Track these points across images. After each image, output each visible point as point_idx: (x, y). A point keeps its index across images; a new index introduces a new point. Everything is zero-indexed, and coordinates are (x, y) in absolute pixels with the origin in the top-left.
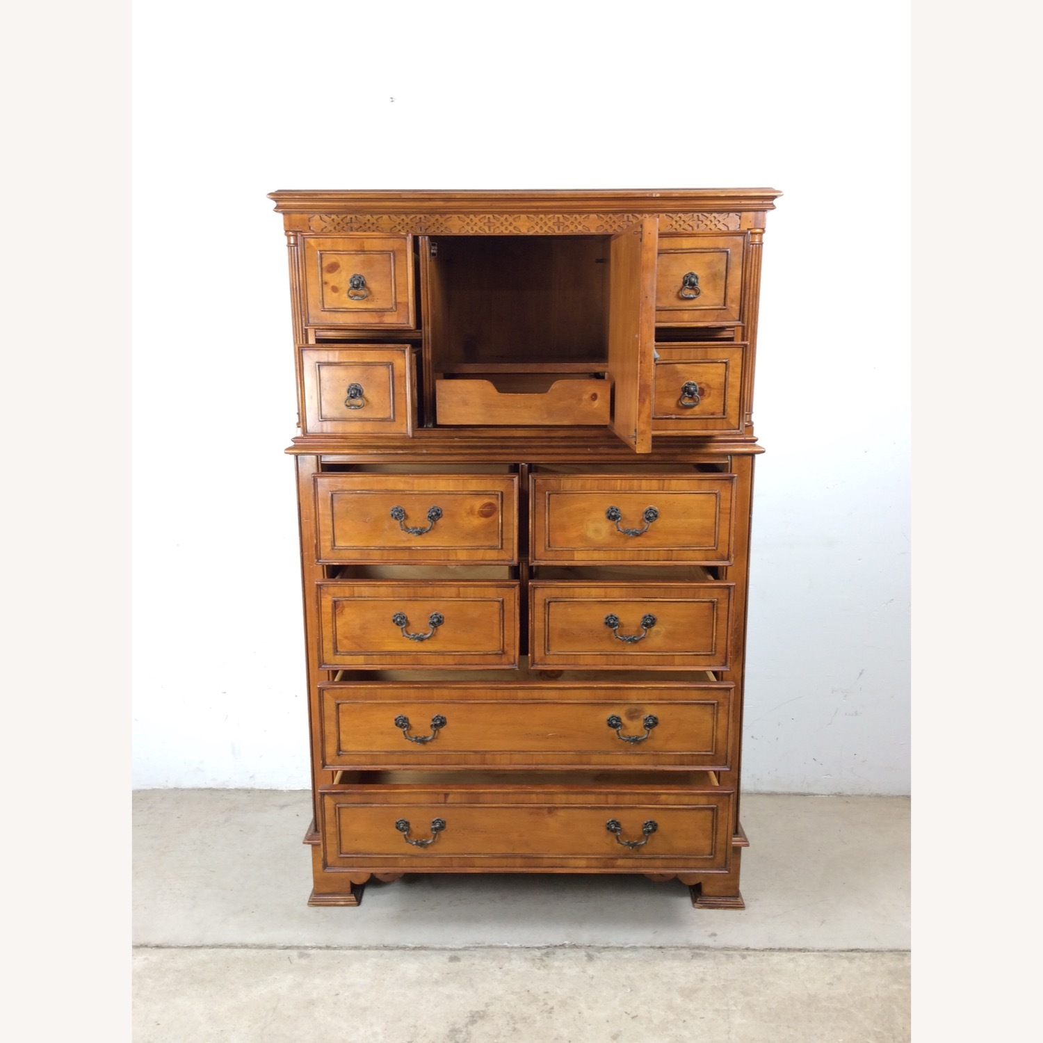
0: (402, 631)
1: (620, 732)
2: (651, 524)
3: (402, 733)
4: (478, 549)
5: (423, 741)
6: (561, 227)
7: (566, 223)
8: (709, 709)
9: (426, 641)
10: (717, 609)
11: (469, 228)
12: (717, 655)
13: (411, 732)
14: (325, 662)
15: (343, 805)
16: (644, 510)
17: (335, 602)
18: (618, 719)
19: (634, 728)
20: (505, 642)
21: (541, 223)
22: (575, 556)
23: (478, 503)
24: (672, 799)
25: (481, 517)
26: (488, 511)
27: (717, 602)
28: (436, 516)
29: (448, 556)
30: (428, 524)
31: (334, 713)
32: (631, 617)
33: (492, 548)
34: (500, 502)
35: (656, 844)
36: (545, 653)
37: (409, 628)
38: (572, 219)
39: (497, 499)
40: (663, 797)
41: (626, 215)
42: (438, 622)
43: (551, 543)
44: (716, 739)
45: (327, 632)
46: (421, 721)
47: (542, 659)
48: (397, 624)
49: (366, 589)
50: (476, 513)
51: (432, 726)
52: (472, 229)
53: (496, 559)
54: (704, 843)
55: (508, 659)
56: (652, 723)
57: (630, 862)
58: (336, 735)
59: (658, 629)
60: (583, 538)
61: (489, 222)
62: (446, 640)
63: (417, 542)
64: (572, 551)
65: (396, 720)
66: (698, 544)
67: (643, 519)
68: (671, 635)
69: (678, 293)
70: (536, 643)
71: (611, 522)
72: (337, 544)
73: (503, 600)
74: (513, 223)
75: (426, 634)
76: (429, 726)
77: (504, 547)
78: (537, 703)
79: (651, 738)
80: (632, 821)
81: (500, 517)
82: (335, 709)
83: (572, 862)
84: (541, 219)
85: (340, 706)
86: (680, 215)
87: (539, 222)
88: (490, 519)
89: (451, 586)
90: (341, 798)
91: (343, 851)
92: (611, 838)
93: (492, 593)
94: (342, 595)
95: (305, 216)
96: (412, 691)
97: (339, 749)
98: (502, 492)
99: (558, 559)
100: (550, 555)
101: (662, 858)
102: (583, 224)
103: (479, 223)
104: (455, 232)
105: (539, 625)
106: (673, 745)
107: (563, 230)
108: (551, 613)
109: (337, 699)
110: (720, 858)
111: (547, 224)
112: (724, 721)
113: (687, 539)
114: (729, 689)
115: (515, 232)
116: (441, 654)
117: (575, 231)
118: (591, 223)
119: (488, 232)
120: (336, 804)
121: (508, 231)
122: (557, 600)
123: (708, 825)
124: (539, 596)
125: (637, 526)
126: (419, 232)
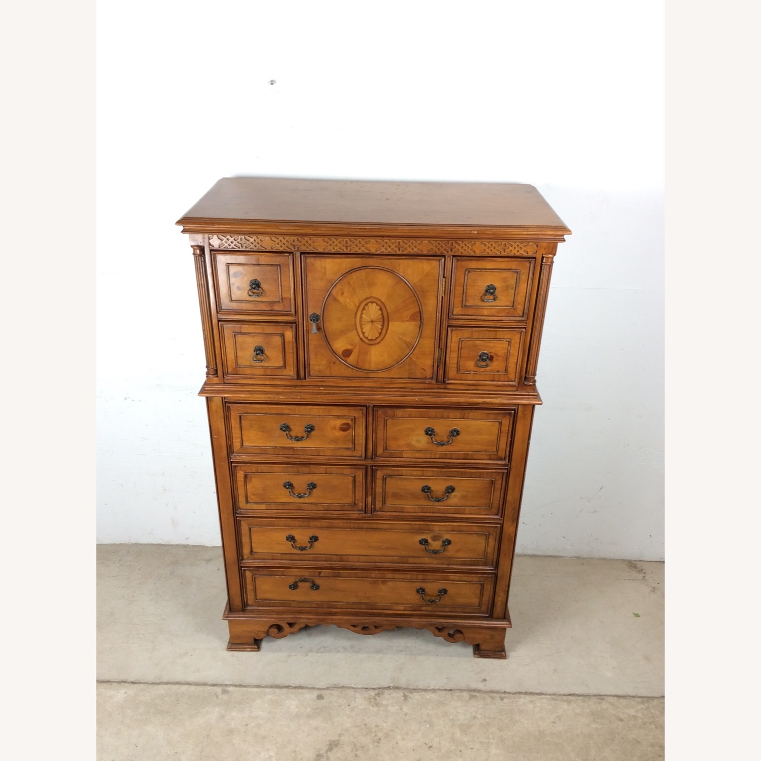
0: (290, 492)
1: (427, 548)
2: (454, 438)
3: (291, 544)
4: (338, 449)
5: (304, 549)
6: (401, 249)
7: (405, 246)
8: (484, 536)
9: (306, 497)
10: (494, 485)
11: (332, 248)
12: (493, 509)
13: (296, 544)
14: (241, 507)
15: (257, 576)
16: (450, 430)
17: (245, 475)
18: (426, 541)
19: (436, 545)
20: (356, 498)
21: (386, 246)
22: (403, 455)
23: (339, 423)
25: (341, 431)
26: (345, 428)
27: (495, 481)
28: (310, 429)
29: (319, 453)
30: (305, 435)
31: (248, 532)
32: (438, 486)
33: (347, 449)
35: (446, 600)
36: (382, 505)
37: (293, 490)
38: (410, 244)
39: (352, 421)
41: (450, 242)
42: (313, 486)
43: (387, 448)
44: (487, 552)
45: (241, 492)
46: (302, 537)
47: (381, 509)
48: (286, 488)
49: (266, 468)
50: (337, 428)
51: (309, 541)
52: (334, 249)
53: (350, 455)
54: (475, 601)
55: (358, 508)
56: (447, 543)
57: (430, 609)
58: (249, 543)
59: (456, 494)
60: (409, 445)
61: (347, 244)
62: (318, 497)
63: (298, 445)
64: (401, 452)
65: (287, 537)
66: (485, 451)
67: (448, 436)
68: (464, 497)
69: (481, 297)
70: (377, 500)
71: (428, 436)
72: (244, 444)
73: (355, 476)
74: (365, 245)
75: (305, 494)
76: (307, 541)
77: (356, 449)
78: (374, 530)
79: (447, 551)
80: (432, 588)
81: (353, 432)
82: (248, 530)
83: (396, 608)
84: (386, 243)
85: (252, 529)
86: (491, 243)
88: (346, 433)
89: (321, 467)
90: (256, 572)
91: (258, 598)
92: (419, 597)
93: (348, 471)
94: (250, 471)
96: (298, 522)
97: (252, 551)
98: (355, 417)
99: (392, 456)
100: (387, 454)
101: (448, 608)
102: (418, 247)
103: (339, 244)
104: (321, 250)
105: (379, 490)
106: (459, 555)
107: (402, 251)
108: (387, 483)
109: (250, 525)
110: (484, 608)
111: (391, 246)
112: (492, 542)
113: (479, 447)
114: (497, 527)
115: (367, 252)
116: (316, 504)
117: (412, 252)
118: (425, 247)
119: (345, 250)
120: (253, 575)
121: (361, 251)
122: (391, 476)
123: (478, 591)
124: (379, 474)
125: (446, 439)
126: (293, 249)
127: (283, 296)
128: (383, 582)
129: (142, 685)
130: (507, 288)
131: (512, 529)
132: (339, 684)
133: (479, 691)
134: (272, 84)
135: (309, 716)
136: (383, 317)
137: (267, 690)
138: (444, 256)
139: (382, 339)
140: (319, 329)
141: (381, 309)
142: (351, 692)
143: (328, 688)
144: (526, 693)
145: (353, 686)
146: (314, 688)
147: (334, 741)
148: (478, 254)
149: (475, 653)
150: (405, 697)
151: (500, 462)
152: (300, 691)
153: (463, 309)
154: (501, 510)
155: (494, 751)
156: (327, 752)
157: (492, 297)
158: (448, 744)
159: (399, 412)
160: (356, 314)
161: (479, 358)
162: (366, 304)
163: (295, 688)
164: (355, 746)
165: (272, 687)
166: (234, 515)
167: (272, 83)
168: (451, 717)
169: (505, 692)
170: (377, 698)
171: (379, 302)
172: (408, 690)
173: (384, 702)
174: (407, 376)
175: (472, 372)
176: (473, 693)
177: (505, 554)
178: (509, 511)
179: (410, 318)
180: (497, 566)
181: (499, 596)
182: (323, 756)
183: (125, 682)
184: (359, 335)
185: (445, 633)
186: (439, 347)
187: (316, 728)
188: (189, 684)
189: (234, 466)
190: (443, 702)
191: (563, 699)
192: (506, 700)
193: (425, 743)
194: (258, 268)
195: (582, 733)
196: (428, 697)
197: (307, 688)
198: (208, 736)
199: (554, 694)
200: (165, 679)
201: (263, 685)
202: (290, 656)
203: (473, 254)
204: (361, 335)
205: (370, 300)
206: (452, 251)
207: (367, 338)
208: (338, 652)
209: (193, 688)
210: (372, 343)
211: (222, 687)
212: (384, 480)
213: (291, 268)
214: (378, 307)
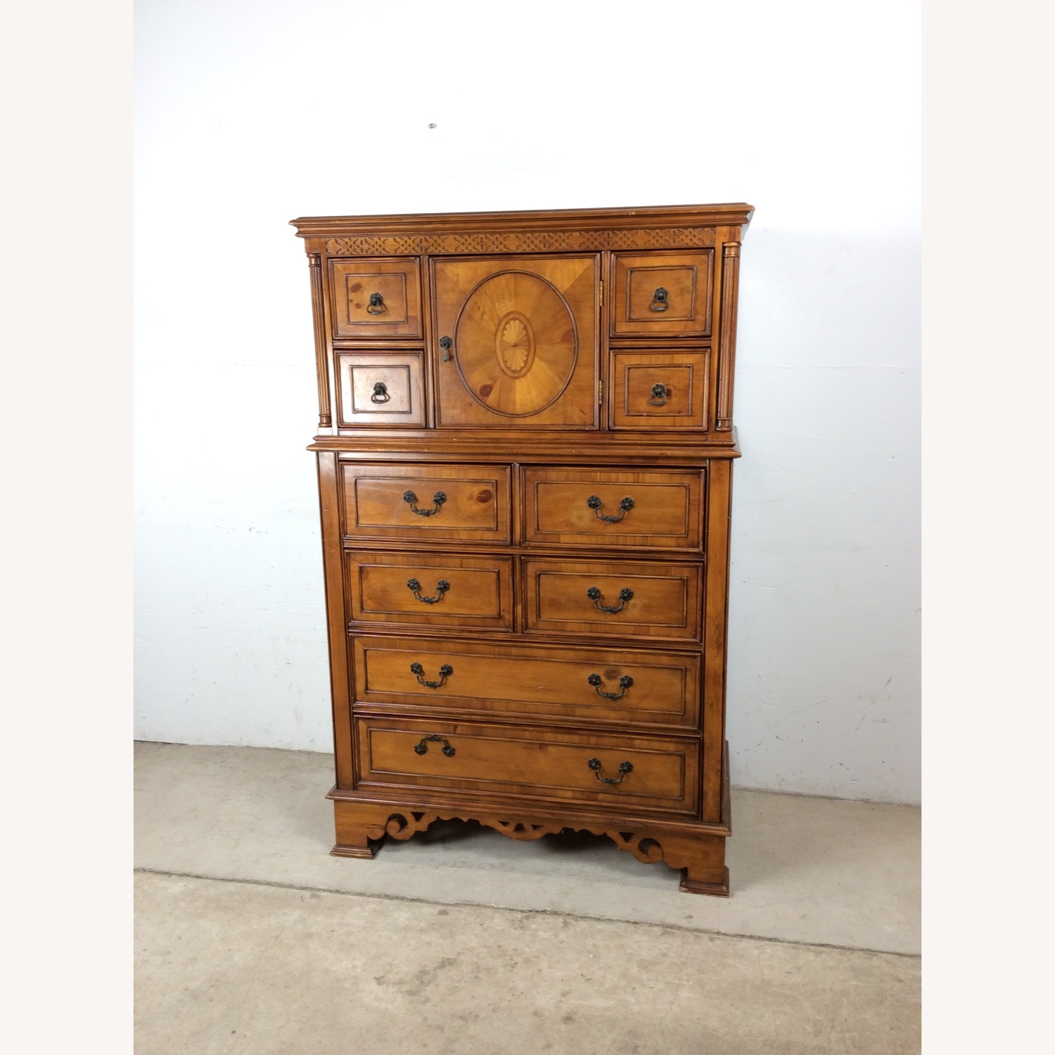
0: (415, 595)
1: (599, 689)
2: (626, 513)
3: (416, 678)
4: (476, 530)
5: (433, 686)
6: (547, 245)
7: (552, 241)
8: (678, 673)
9: (435, 604)
10: (687, 587)
11: (464, 247)
12: (688, 628)
13: (424, 677)
14: (354, 617)
15: (373, 729)
16: (621, 500)
17: (361, 568)
18: (598, 678)
19: (612, 686)
20: (502, 608)
21: (528, 242)
22: (561, 539)
23: (477, 490)
24: (645, 744)
25: (480, 502)
26: (484, 498)
27: (687, 580)
28: (440, 500)
29: (452, 535)
30: (433, 506)
31: (363, 657)
32: (611, 591)
33: (489, 529)
34: (495, 489)
35: (631, 783)
36: (537, 619)
37: (420, 593)
38: (557, 238)
39: (493, 487)
40: (637, 742)
41: (606, 232)
42: (444, 588)
43: (540, 527)
44: (685, 701)
45: (355, 592)
46: (432, 669)
47: (534, 624)
48: (411, 589)
49: (386, 558)
50: (475, 498)
51: (440, 673)
52: (467, 248)
53: (492, 539)
54: (674, 786)
55: (504, 622)
56: (628, 683)
57: (610, 797)
58: (364, 675)
59: (636, 602)
60: (568, 523)
61: (482, 241)
62: (451, 604)
63: (426, 523)
64: (558, 534)
65: (412, 666)
66: (671, 532)
67: (620, 509)
68: (647, 608)
69: (650, 306)
70: (529, 610)
71: (592, 509)
72: (360, 522)
73: (499, 571)
74: (504, 242)
75: (435, 598)
76: (438, 674)
77: (499, 529)
78: (528, 659)
79: (627, 696)
80: (611, 760)
81: (495, 503)
82: (363, 654)
83: (560, 793)
84: (529, 238)
85: (367, 652)
86: (657, 231)
87: (527, 240)
88: (486, 505)
89: (455, 557)
90: (372, 723)
91: (373, 768)
92: (592, 774)
93: (490, 564)
94: (366, 562)
95: (323, 240)
96: (425, 643)
97: (367, 688)
98: (497, 481)
99: (546, 541)
100: (540, 537)
101: (637, 796)
102: (567, 241)
103: (472, 243)
104: (452, 251)
105: (531, 594)
106: (646, 704)
107: (549, 248)
108: (541, 584)
109: (365, 646)
110: (688, 800)
111: (534, 242)
112: (692, 685)
113: (661, 527)
114: (696, 657)
115: (505, 250)
116: (448, 615)
117: (560, 249)
118: (575, 241)
119: (481, 250)
120: (368, 728)
121: (498, 250)
122: (546, 573)
123: (677, 770)
124: (532, 568)
125: (615, 514)
126: (420, 252)
127: (409, 315)
128: (540, 748)
129: (209, 880)
130: (682, 291)
131: (719, 661)
132: (473, 902)
133: (679, 928)
134: (432, 128)
135: (421, 931)
136: (529, 339)
137: (371, 899)
138: (600, 252)
139: (529, 370)
140: (451, 358)
141: (525, 328)
142: (490, 912)
143: (456, 905)
144: (751, 937)
145: (493, 904)
146: (438, 903)
147: (449, 959)
148: (641, 246)
149: (681, 885)
150: (566, 924)
151: (691, 550)
152: (418, 904)
153: (628, 323)
154: (699, 629)
155: (684, 993)
156: (435, 969)
157: (663, 305)
158: (616, 979)
159: (553, 474)
160: (495, 335)
161: (652, 393)
162: (507, 323)
163: (412, 900)
164: (478, 967)
165: (379, 896)
166: (345, 630)
167: (432, 126)
168: (629, 951)
169: (718, 933)
170: (524, 920)
171: (523, 319)
172: (570, 917)
173: (533, 927)
174: (562, 423)
175: (645, 414)
176: (669, 928)
177: (712, 705)
178: (710, 632)
179: (562, 340)
180: (701, 726)
181: (709, 780)
182: (428, 973)
183: (188, 875)
184: (499, 365)
185: (634, 843)
186: (600, 379)
187: (428, 944)
188: (269, 884)
189: (347, 553)
190: (621, 934)
191: (809, 949)
192: (717, 942)
193: (582, 975)
194: (380, 278)
195: (831, 988)
196: (600, 927)
197: (428, 902)
198: (277, 937)
199: (795, 943)
200: (240, 877)
201: (368, 894)
202: (413, 867)
203: (634, 247)
204: (502, 365)
205: (511, 316)
206: (608, 245)
207: (509, 368)
208: (482, 868)
209: (274, 889)
210: (516, 375)
211: (313, 892)
212: (538, 577)
213: (418, 276)
214: (522, 326)
